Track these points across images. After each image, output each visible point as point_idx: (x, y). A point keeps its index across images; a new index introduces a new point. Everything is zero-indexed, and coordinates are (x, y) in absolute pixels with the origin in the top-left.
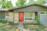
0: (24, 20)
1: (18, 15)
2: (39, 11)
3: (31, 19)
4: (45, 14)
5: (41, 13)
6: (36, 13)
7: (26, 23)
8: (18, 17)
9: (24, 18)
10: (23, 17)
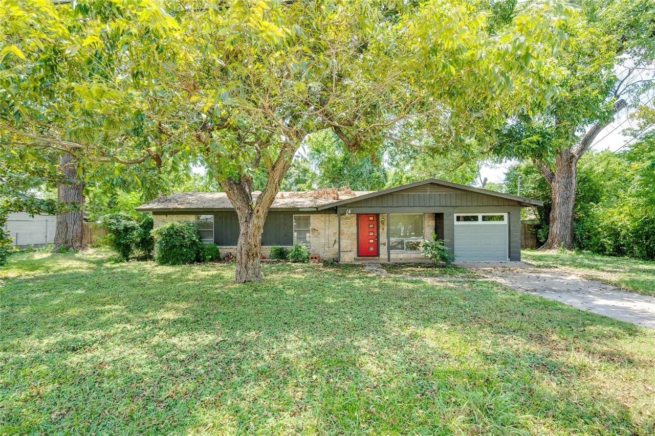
0: (383, 250)
1: (354, 229)
2: (451, 210)
3: (414, 247)
4: (480, 222)
5: (458, 219)
6: (439, 217)
7: (392, 262)
8: (355, 237)
9: (383, 239)
10: (378, 237)
